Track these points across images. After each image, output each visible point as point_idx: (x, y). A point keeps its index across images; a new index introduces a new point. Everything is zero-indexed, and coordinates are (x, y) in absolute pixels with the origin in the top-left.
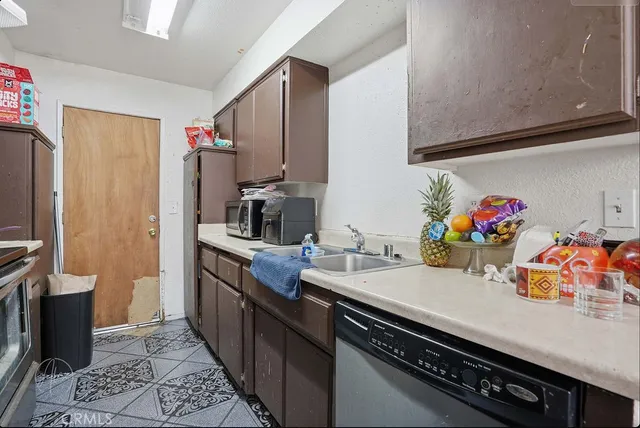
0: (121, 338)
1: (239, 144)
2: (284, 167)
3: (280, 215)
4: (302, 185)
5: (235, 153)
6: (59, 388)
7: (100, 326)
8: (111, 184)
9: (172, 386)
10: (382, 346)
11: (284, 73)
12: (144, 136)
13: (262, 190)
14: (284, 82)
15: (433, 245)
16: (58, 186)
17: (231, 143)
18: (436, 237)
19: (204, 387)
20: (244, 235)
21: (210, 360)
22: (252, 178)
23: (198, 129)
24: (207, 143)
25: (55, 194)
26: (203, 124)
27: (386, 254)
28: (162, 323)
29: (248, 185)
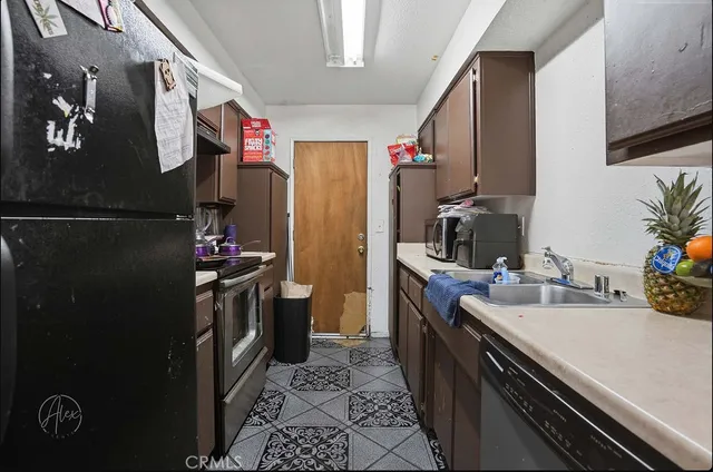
0: (331, 345)
1: (438, 157)
2: (476, 179)
3: (472, 235)
4: (509, 199)
5: (435, 167)
6: (281, 374)
7: (317, 331)
8: (327, 206)
9: (362, 398)
10: (513, 395)
11: (474, 72)
12: (354, 159)
13: (458, 207)
14: (475, 83)
15: (661, 281)
16: (291, 209)
17: (431, 157)
18: (665, 269)
19: (389, 407)
20: (439, 256)
21: (402, 384)
22: (448, 194)
23: (399, 146)
24: (407, 159)
25: (289, 215)
26: (406, 141)
27: (598, 289)
28: (368, 338)
29: (445, 201)
